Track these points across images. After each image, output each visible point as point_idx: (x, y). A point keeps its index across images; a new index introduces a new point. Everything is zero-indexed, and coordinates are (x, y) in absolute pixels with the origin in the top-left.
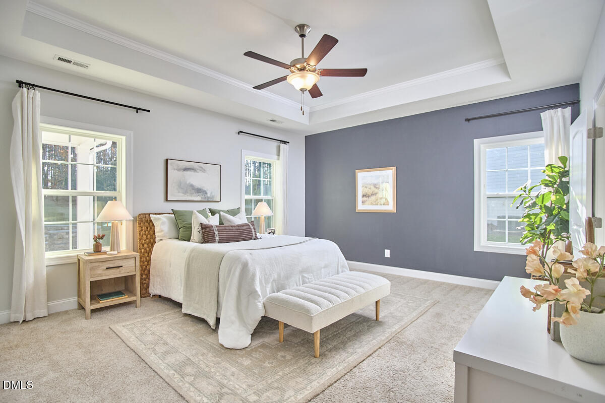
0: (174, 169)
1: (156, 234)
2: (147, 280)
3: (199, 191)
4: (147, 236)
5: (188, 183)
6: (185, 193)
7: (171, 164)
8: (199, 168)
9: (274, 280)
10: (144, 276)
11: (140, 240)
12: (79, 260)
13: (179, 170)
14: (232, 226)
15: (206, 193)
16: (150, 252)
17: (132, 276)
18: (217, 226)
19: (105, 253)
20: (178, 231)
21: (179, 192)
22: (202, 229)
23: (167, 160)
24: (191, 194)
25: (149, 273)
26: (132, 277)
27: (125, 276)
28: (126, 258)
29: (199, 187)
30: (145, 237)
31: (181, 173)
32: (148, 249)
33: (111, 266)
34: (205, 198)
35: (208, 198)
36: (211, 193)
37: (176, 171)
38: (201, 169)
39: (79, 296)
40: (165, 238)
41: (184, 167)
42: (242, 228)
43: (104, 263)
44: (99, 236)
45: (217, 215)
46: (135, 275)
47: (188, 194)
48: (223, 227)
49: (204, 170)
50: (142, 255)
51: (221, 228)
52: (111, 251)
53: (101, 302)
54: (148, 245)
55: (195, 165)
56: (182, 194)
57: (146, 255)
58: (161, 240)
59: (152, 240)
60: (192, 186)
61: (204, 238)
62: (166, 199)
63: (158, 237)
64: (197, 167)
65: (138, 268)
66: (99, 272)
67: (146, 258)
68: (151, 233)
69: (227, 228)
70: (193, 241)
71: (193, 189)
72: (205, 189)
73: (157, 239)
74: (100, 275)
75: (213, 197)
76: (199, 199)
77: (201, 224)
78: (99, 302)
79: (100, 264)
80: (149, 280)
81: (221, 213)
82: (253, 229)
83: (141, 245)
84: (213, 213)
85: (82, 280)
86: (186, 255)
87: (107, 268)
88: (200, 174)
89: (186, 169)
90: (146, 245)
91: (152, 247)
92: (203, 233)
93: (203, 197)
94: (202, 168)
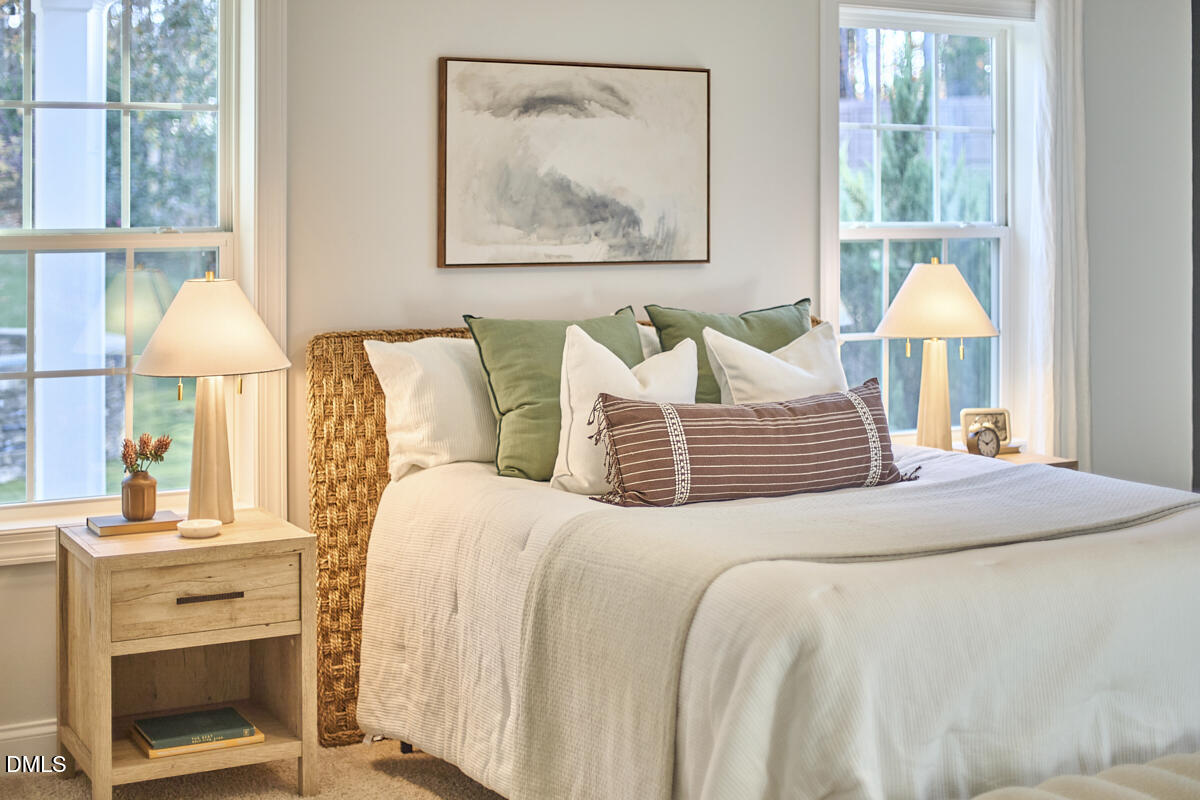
0: (477, 108)
1: (394, 439)
2: (349, 658)
3: (598, 210)
4: (350, 444)
5: (542, 171)
6: (532, 222)
7: (463, 82)
8: (597, 94)
9: (954, 729)
10: (336, 642)
11: (318, 465)
12: (63, 552)
13: (499, 109)
14: (760, 413)
15: (635, 222)
16: (364, 523)
17: (283, 641)
18: (683, 413)
19: (170, 526)
20: (494, 424)
21: (499, 223)
22: (611, 425)
23: (443, 63)
24: (562, 227)
25: (357, 628)
26: (287, 646)
27: (252, 643)
28: (261, 553)
29: (599, 191)
30: (339, 448)
31: (512, 124)
32: (352, 509)
33: (197, 589)
34: (630, 247)
35: (645, 246)
36: (662, 219)
37: (487, 115)
38: (605, 96)
39: (64, 719)
40: (431, 460)
41: (525, 93)
42: (814, 420)
43: (168, 578)
44: (144, 443)
45: (687, 348)
46: (297, 638)
47: (542, 231)
48: (713, 414)
49: (626, 103)
50: (325, 536)
51: (702, 423)
52: (194, 514)
53: (152, 753)
54: (353, 488)
55: (578, 81)
56: (511, 232)
57: (343, 536)
58: (416, 468)
59: (370, 465)
60: (563, 187)
61: (619, 472)
62: (442, 262)
63: (401, 451)
64: (589, 91)
65: (313, 605)
66: (149, 614)
67: (344, 552)
68: (370, 427)
69: (736, 423)
70: (565, 480)
71: (569, 203)
72: (625, 200)
73: (395, 464)
74: (152, 631)
75: (670, 238)
76: (597, 250)
77: (605, 397)
78: (147, 756)
79: (154, 581)
80: (357, 659)
81: (709, 334)
82: (870, 427)
83: (324, 489)
84: (668, 330)
85: (76, 646)
86: (529, 560)
87: (180, 601)
88: (603, 125)
89: (533, 105)
90: (343, 491)
91: (374, 499)
92: (614, 443)
93: (619, 240)
94: (611, 90)
